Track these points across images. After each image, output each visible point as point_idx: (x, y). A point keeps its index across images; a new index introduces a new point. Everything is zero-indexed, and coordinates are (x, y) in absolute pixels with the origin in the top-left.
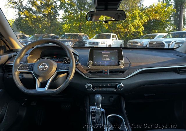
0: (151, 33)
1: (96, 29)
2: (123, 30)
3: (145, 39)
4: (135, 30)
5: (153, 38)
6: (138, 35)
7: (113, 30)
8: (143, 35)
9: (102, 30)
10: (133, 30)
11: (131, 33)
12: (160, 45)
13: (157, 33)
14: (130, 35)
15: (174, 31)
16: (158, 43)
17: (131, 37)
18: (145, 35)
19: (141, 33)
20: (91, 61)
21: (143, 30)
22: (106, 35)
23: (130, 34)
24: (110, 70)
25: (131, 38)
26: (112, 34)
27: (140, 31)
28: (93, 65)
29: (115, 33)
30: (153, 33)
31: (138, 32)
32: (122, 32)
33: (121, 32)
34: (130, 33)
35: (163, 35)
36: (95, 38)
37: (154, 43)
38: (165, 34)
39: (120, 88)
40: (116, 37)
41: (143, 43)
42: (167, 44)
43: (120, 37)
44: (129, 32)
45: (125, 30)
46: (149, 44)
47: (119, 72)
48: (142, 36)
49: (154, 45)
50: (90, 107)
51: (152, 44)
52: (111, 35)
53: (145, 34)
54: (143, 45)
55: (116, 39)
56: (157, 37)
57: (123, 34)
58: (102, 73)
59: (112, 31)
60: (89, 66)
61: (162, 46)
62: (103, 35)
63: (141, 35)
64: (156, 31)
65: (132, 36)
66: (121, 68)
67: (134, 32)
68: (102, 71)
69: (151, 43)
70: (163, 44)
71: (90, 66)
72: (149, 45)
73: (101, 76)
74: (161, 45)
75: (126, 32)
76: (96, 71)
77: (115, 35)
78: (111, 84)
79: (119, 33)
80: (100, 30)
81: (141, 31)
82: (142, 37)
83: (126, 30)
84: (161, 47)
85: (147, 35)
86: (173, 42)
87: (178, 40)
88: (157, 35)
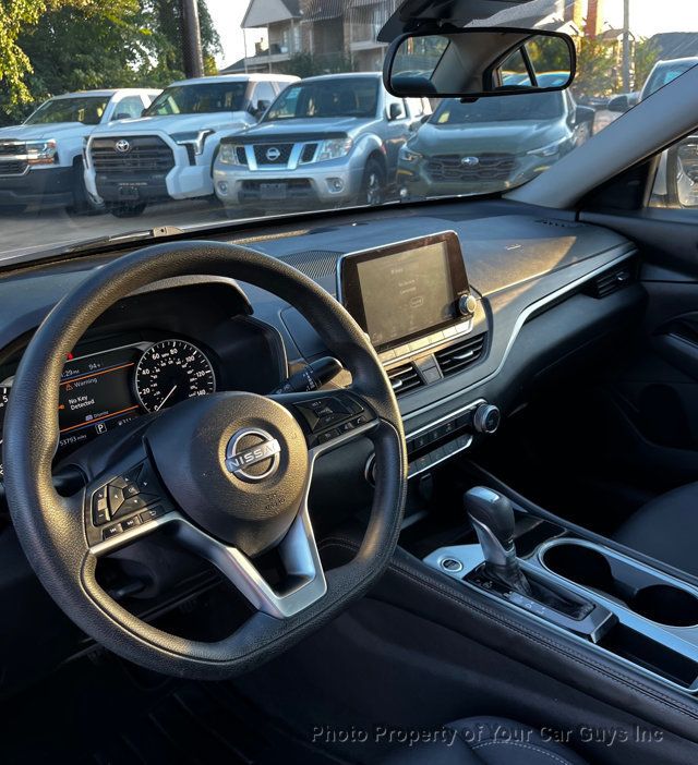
8: (31, 99)
12: (151, 156)
16: (138, 142)
19: (17, 91)
21: (27, 73)
30: (77, 86)
37: (122, 144)
38: (146, 95)
41: (52, 146)
42: (184, 148)
46: (93, 150)
47: (471, 353)
48: (30, 107)
49: (120, 155)
51: (112, 149)
54: (56, 157)
56: (112, 108)
61: (161, 159)
63: (20, 100)
64: (92, 77)
69: (98, 145)
70: (167, 147)
72: (93, 158)
74: (159, 156)
84: (159, 163)
85: (52, 97)
86: (205, 136)
87: (219, 124)
88: (109, 98)
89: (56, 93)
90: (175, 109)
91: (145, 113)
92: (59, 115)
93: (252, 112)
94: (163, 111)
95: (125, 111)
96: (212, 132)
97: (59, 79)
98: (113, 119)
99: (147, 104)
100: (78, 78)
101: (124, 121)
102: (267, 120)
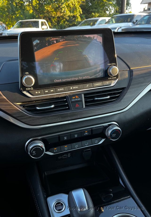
0: (90, 18)
1: (15, 14)
2: (54, 14)
3: (84, 25)
4: (70, 14)
5: (94, 24)
6: (74, 21)
7: (41, 14)
8: (81, 20)
9: (24, 15)
10: (68, 13)
11: (66, 19)
13: (98, 17)
14: (64, 22)
15: (116, 14)
17: (66, 24)
18: (84, 21)
19: (78, 18)
20: (30, 74)
21: (81, 14)
22: (32, 22)
23: (64, 20)
24: (85, 94)
25: (66, 26)
26: (40, 21)
27: (76, 15)
28: (37, 86)
29: (44, 19)
30: (92, 17)
31: (74, 17)
32: (54, 18)
33: (52, 16)
34: (64, 18)
35: (105, 20)
36: (16, 28)
38: (107, 19)
39: (114, 135)
40: (46, 25)
43: (52, 25)
44: (62, 17)
45: (57, 14)
47: (109, 97)
48: (80, 22)
50: (49, 199)
52: (38, 21)
53: (84, 19)
55: (47, 28)
56: (98, 22)
57: (55, 21)
58: (67, 105)
59: (39, 16)
60: (25, 92)
62: (27, 22)
63: (78, 20)
64: (96, 15)
65: (66, 22)
66: (112, 85)
67: (69, 16)
68: (66, 101)
71: (28, 91)
73: (66, 116)
75: (59, 17)
76: (51, 104)
77: (45, 22)
78: (92, 130)
79: (50, 19)
80: (21, 14)
81: (78, 15)
82: (79, 24)
83: (59, 14)
85: (86, 20)
86: (119, 29)
87: (123, 26)
88: (98, 20)
89: (87, 18)
90: (114, 22)
91: (106, 23)
92: (86, 24)
93: (134, 23)
94: (111, 22)
95: (101, 23)
96: (121, 28)
97: (88, 16)
98: (98, 24)
99: (107, 21)
100: (93, 15)
101: (101, 25)
102: (137, 24)
